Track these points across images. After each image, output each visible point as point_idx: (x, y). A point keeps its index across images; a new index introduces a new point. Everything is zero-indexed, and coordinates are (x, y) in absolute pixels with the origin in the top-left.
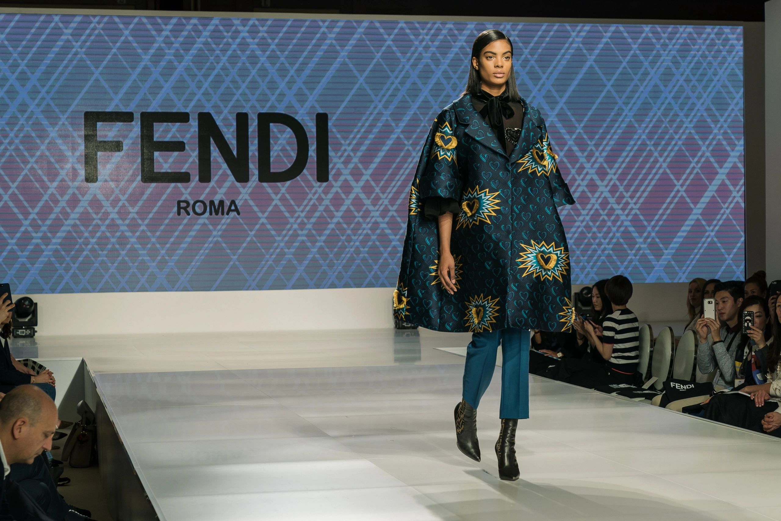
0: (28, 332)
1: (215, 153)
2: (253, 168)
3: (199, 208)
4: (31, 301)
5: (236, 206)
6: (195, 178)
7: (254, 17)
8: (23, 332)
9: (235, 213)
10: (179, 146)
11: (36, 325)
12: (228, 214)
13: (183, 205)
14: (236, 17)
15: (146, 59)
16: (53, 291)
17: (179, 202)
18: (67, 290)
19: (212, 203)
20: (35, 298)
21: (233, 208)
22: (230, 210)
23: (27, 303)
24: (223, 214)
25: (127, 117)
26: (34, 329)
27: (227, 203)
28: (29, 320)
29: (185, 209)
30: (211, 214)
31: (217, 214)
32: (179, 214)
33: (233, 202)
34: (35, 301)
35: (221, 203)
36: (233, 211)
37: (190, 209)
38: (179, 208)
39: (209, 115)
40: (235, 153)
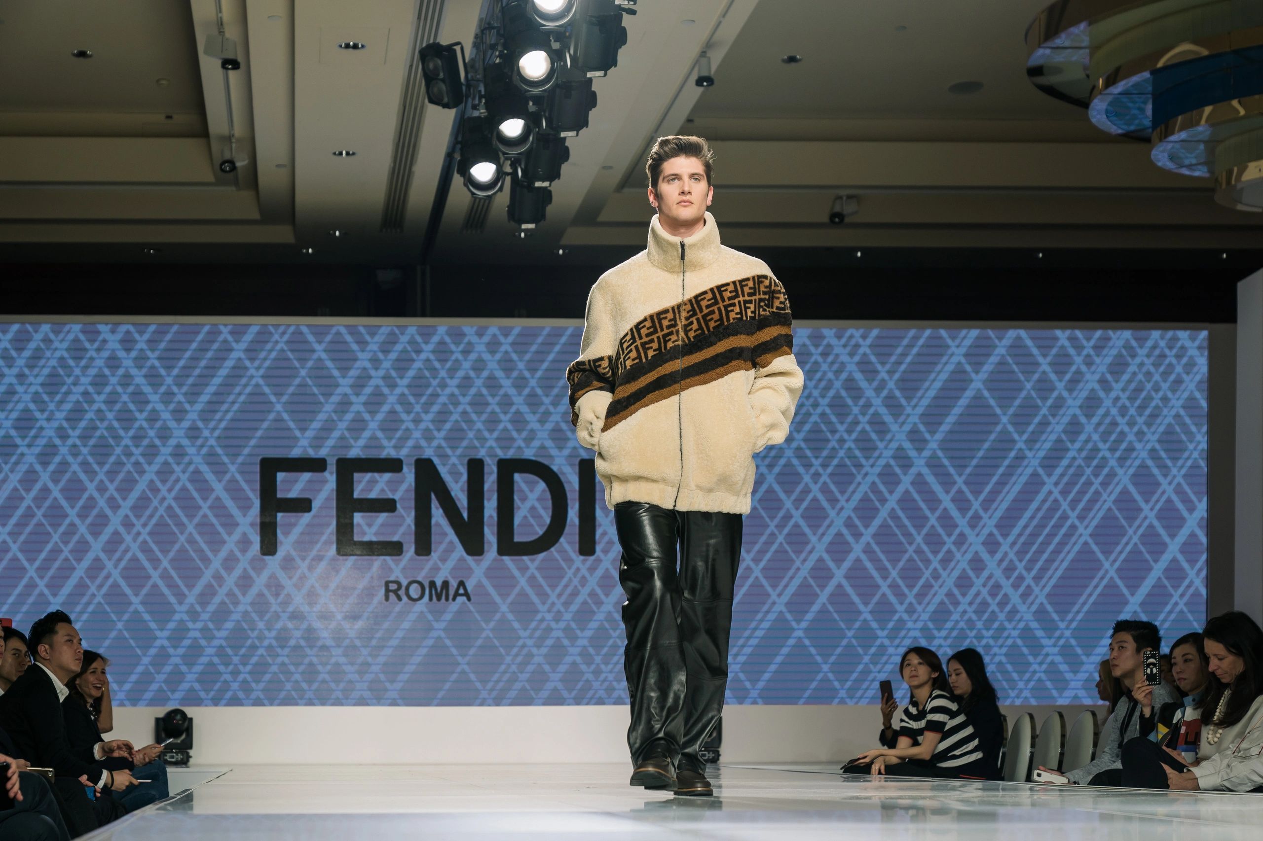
0: (180, 757)
1: (438, 515)
2: (490, 535)
3: (414, 591)
4: (183, 714)
5: (465, 589)
6: (410, 550)
7: (494, 325)
8: (172, 757)
9: (464, 598)
10: (387, 505)
11: (191, 747)
12: (454, 599)
13: (393, 587)
14: (469, 326)
15: (345, 386)
16: (216, 702)
17: (387, 583)
18: (235, 702)
19: (432, 584)
20: (190, 711)
21: (461, 591)
22: (457, 594)
23: (178, 717)
24: (447, 599)
25: (316, 465)
26: (188, 753)
27: (454, 584)
28: (182, 741)
29: (395, 592)
30: (431, 599)
31: (439, 598)
32: (387, 598)
33: (462, 584)
34: (189, 716)
35: (446, 584)
36: (461, 595)
37: (402, 592)
38: (388, 590)
39: (429, 462)
40: (465, 515)
